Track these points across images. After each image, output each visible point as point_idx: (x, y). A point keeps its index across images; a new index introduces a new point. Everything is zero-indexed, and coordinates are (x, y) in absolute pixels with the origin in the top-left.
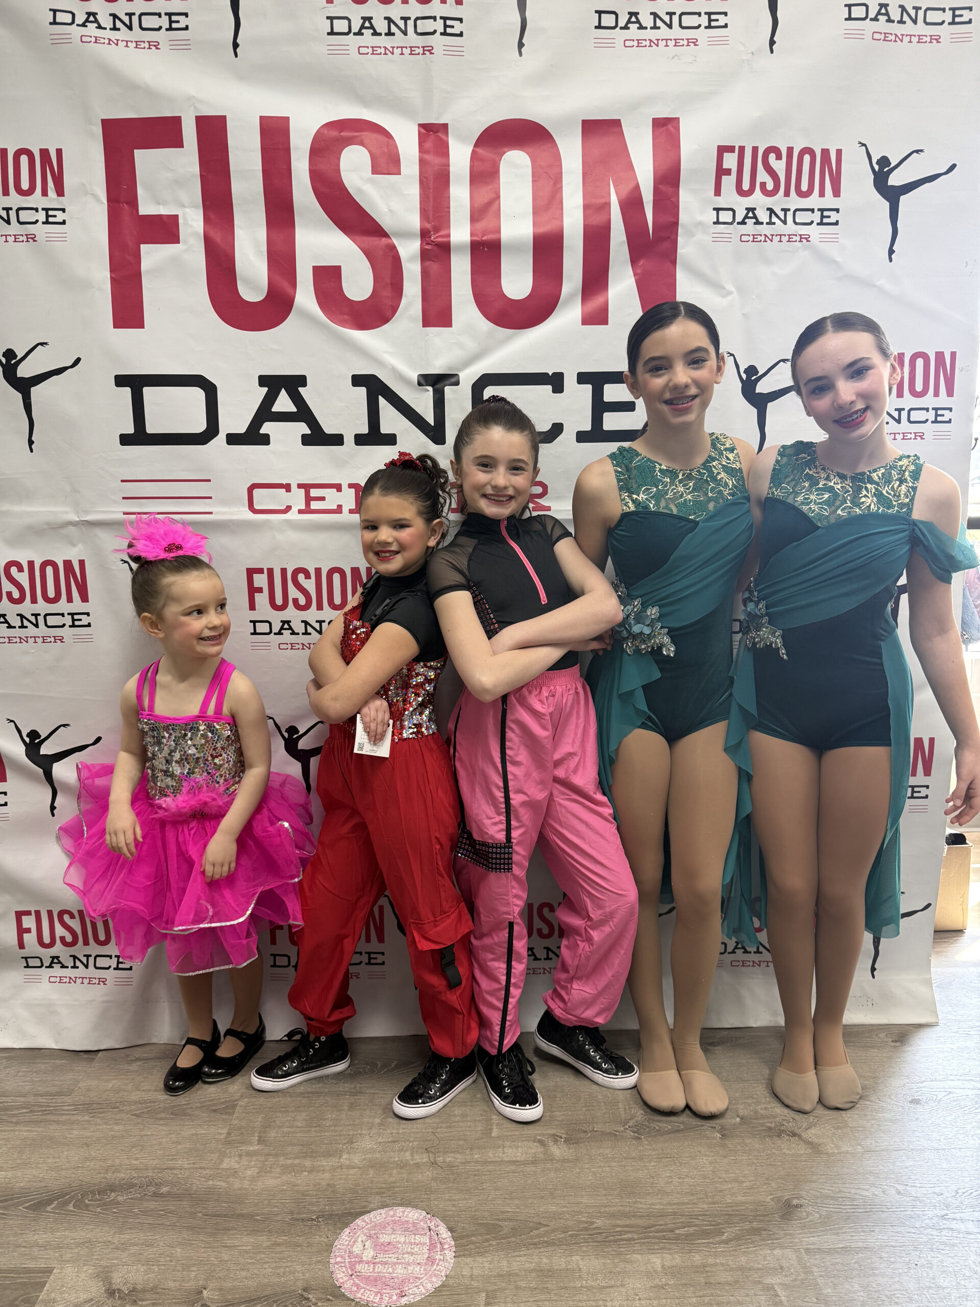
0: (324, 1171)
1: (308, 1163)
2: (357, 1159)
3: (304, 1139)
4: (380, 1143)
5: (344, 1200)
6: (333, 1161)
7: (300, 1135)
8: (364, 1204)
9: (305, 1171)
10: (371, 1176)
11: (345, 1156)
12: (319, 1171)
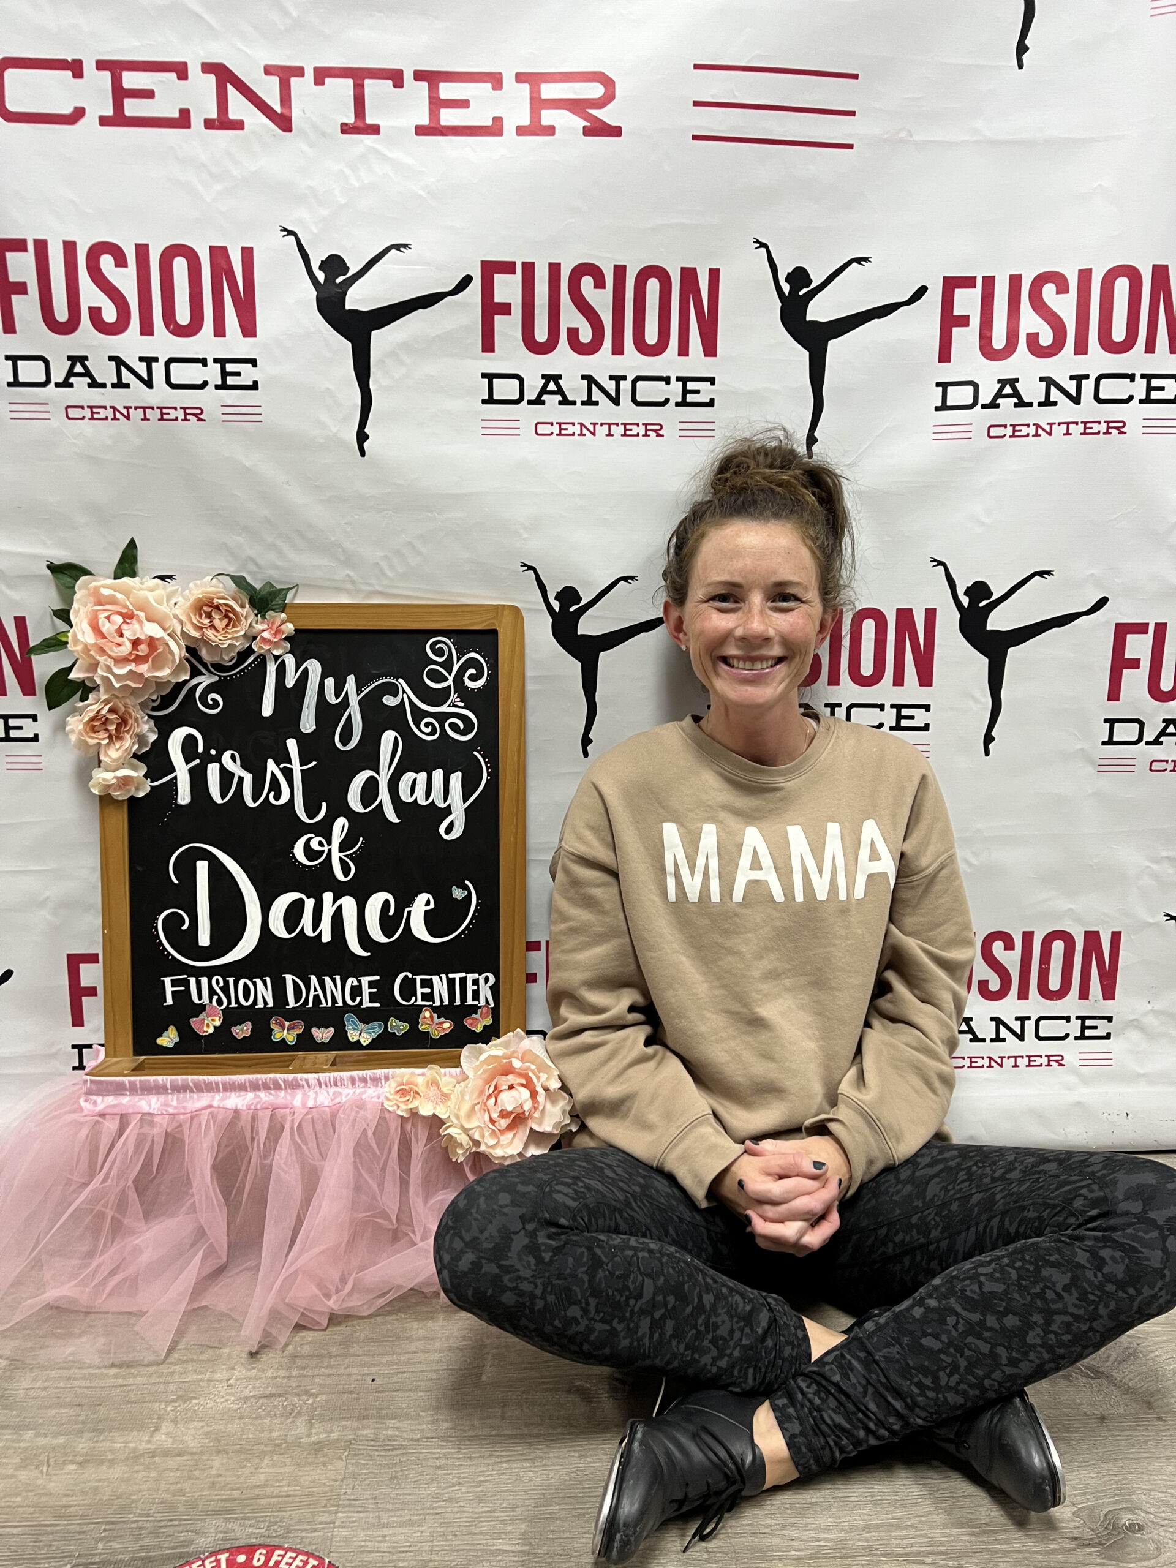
0: (112, 1462)
1: (82, 1445)
2: (192, 1437)
3: (89, 1392)
4: (247, 1398)
5: (141, 1528)
6: (139, 1441)
7: (82, 1383)
8: (183, 1536)
9: (72, 1462)
10: (214, 1472)
11: (165, 1427)
12: (102, 1462)
